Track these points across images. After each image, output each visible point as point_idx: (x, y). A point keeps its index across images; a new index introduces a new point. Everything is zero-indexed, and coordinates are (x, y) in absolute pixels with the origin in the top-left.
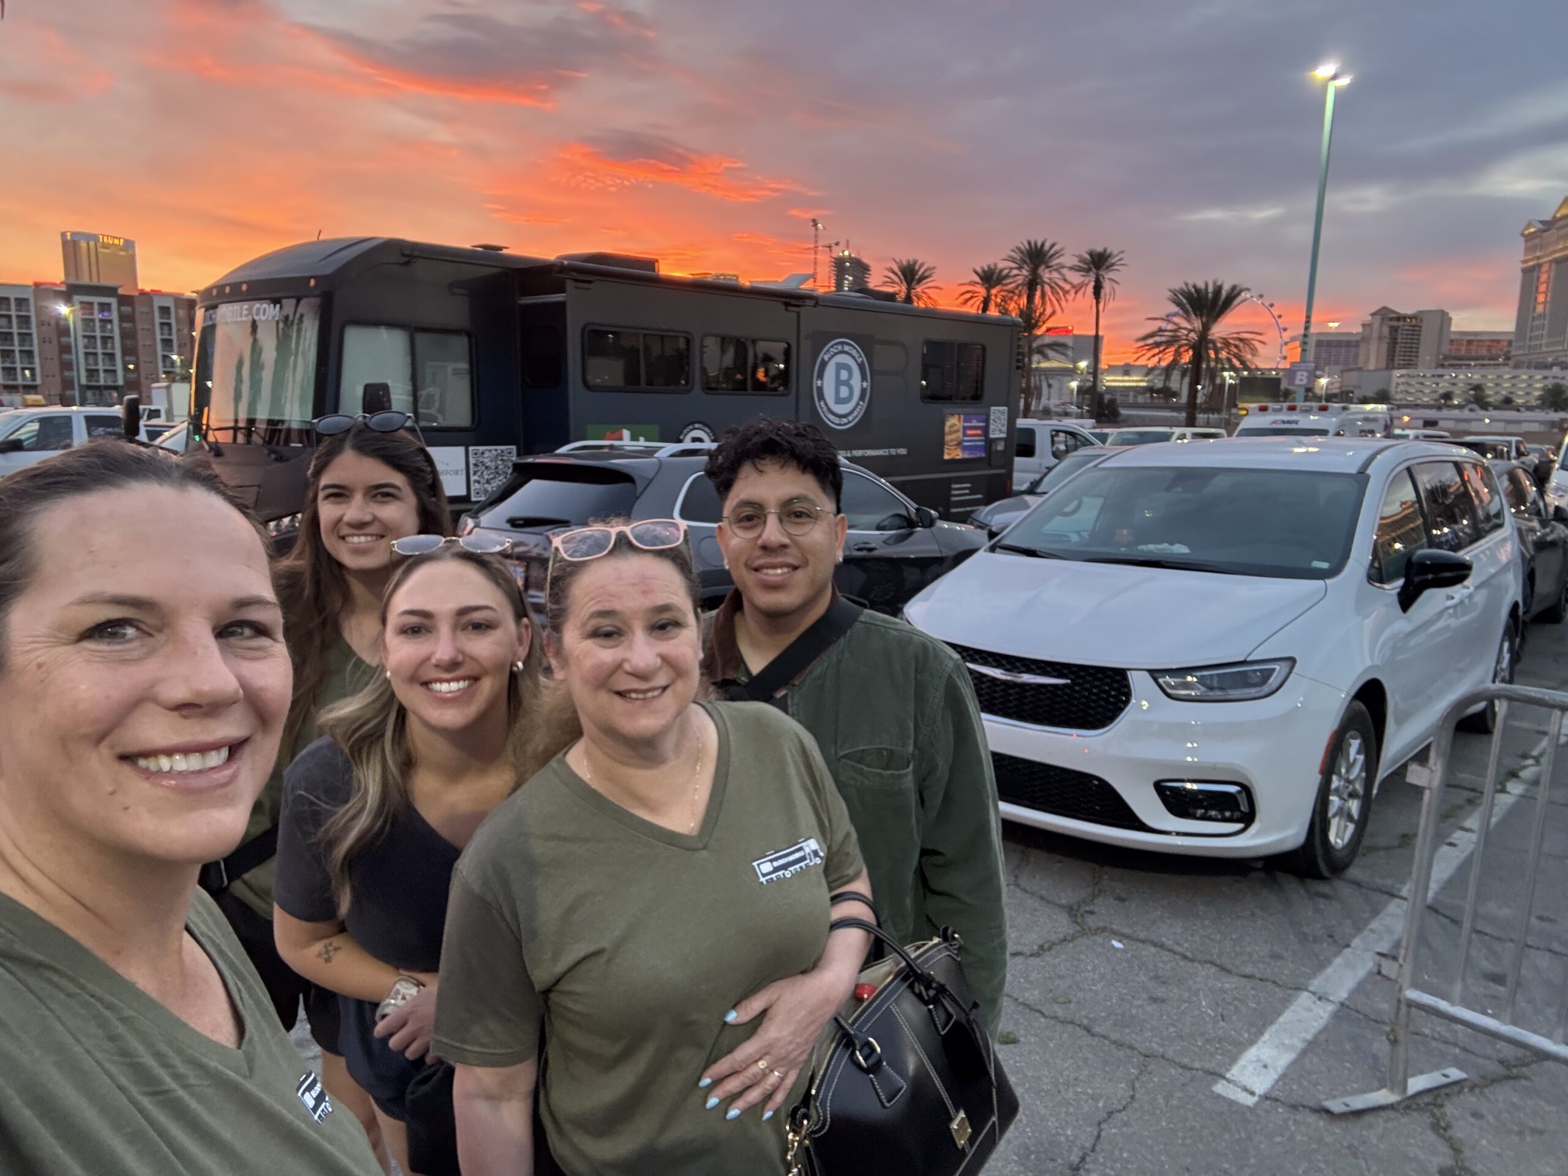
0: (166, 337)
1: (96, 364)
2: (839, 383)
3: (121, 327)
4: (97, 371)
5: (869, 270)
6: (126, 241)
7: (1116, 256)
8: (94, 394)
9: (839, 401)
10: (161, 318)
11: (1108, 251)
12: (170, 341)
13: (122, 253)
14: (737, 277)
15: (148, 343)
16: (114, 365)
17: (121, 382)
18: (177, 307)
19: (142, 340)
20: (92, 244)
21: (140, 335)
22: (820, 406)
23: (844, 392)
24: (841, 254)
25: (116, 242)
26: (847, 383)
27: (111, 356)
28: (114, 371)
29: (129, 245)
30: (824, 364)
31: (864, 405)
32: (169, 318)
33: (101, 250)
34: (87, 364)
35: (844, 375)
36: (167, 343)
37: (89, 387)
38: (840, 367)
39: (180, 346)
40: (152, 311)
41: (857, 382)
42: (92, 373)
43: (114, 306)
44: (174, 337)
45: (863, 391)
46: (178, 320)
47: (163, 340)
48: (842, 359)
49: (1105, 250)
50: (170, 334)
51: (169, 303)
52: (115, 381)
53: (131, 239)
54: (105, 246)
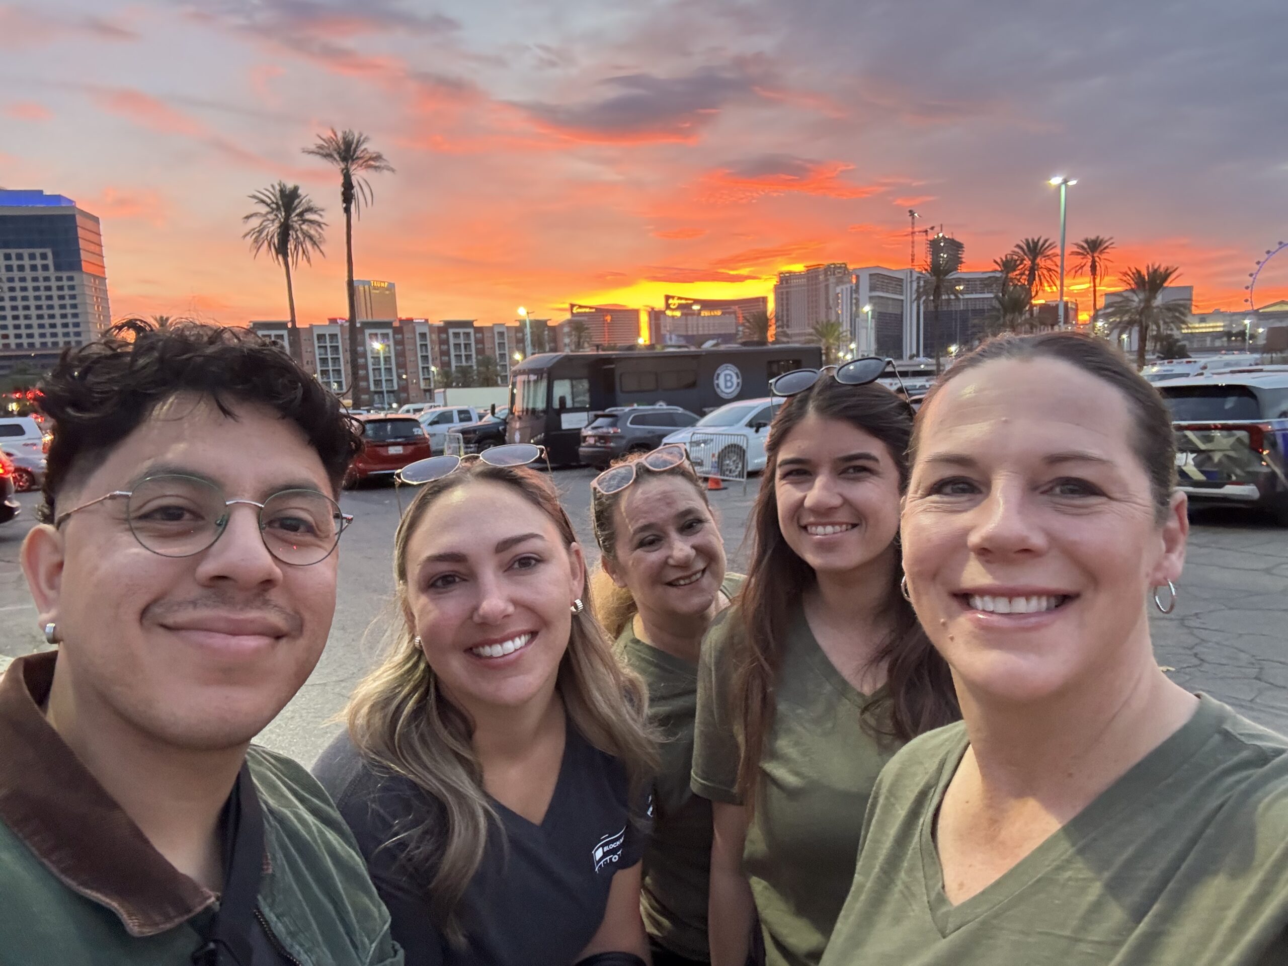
0: (424, 354)
1: (380, 376)
2: (726, 381)
3: (395, 349)
4: (381, 381)
5: (962, 247)
6: (389, 284)
7: (1106, 242)
8: (379, 397)
9: (726, 387)
10: (421, 341)
11: (1101, 238)
12: (427, 357)
13: (387, 292)
14: (846, 265)
15: (412, 359)
16: (392, 376)
17: (396, 388)
18: (431, 332)
19: (410, 357)
20: (367, 287)
21: (408, 354)
22: (718, 390)
23: (729, 384)
24: (936, 237)
25: (383, 285)
26: (730, 381)
27: (389, 370)
28: (392, 380)
29: (391, 287)
30: (719, 375)
31: (739, 388)
32: (426, 341)
33: (373, 291)
34: (375, 376)
35: (728, 378)
36: (425, 358)
37: (376, 392)
38: (726, 375)
39: (433, 360)
40: (415, 337)
41: (735, 380)
42: (378, 383)
43: (391, 335)
44: (429, 354)
45: (738, 384)
46: (432, 341)
47: (422, 356)
48: (728, 372)
49: (1098, 237)
50: (427, 351)
51: (425, 330)
52: (393, 387)
53: (392, 282)
54: (375, 288)
